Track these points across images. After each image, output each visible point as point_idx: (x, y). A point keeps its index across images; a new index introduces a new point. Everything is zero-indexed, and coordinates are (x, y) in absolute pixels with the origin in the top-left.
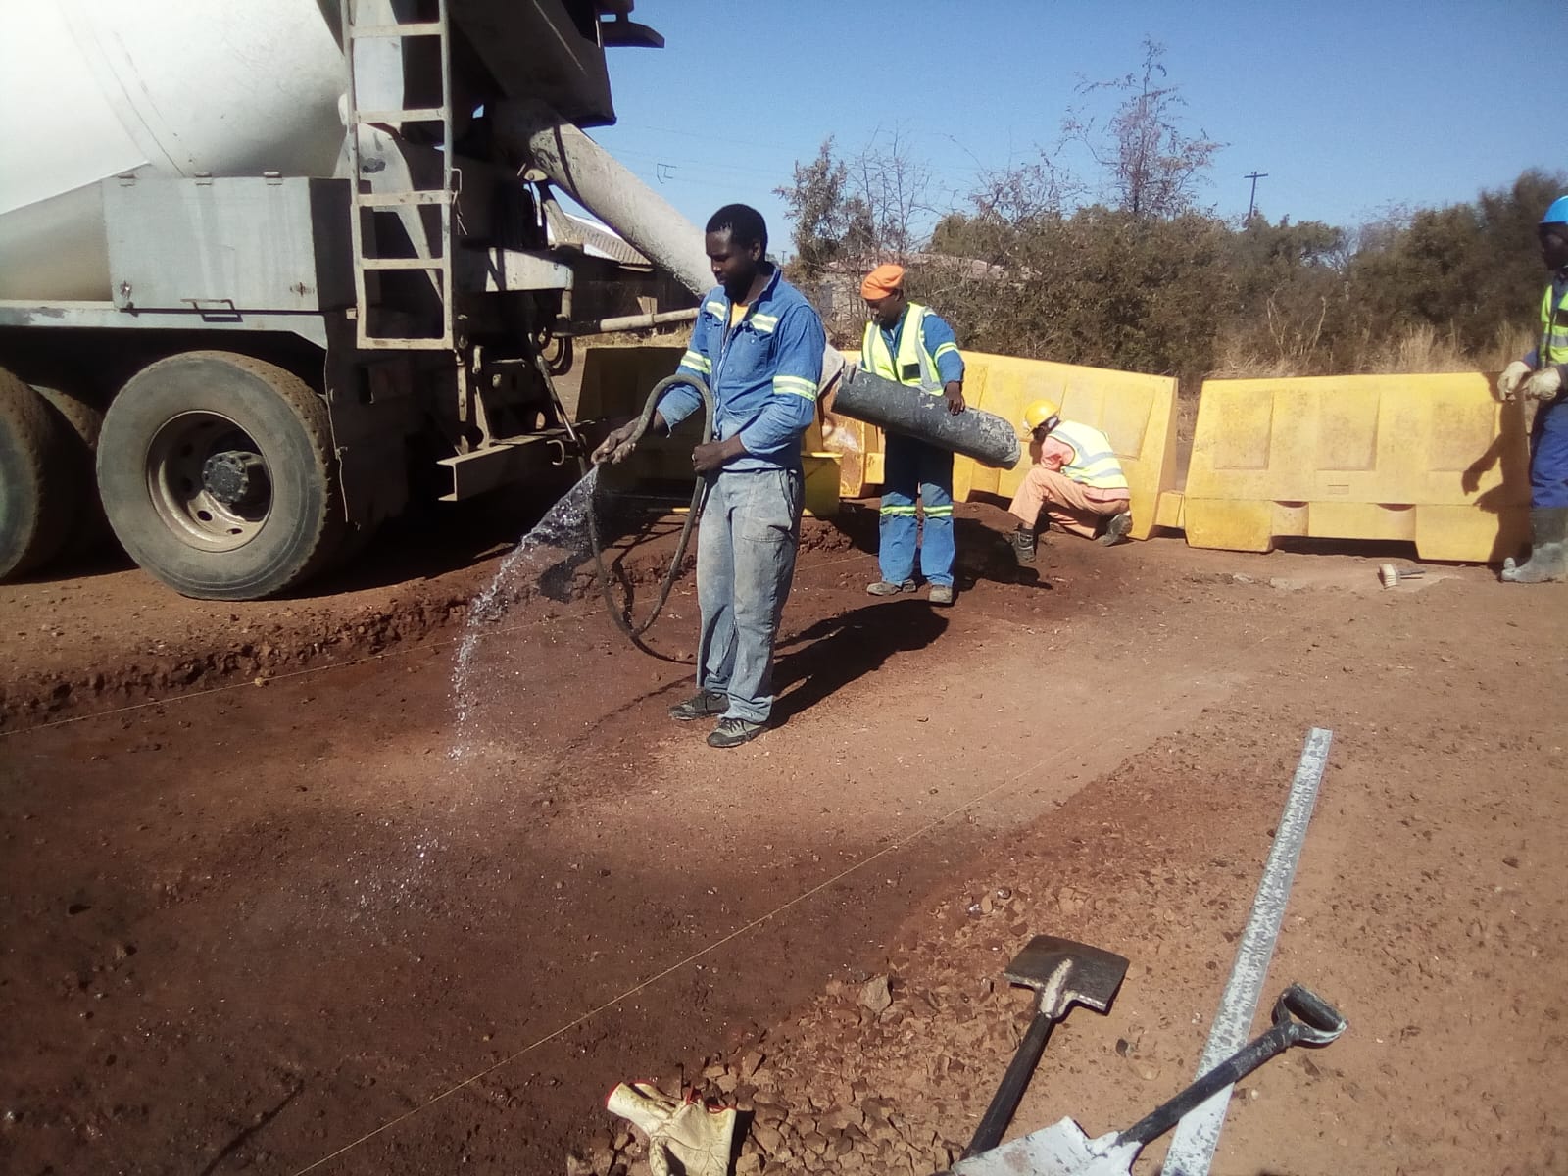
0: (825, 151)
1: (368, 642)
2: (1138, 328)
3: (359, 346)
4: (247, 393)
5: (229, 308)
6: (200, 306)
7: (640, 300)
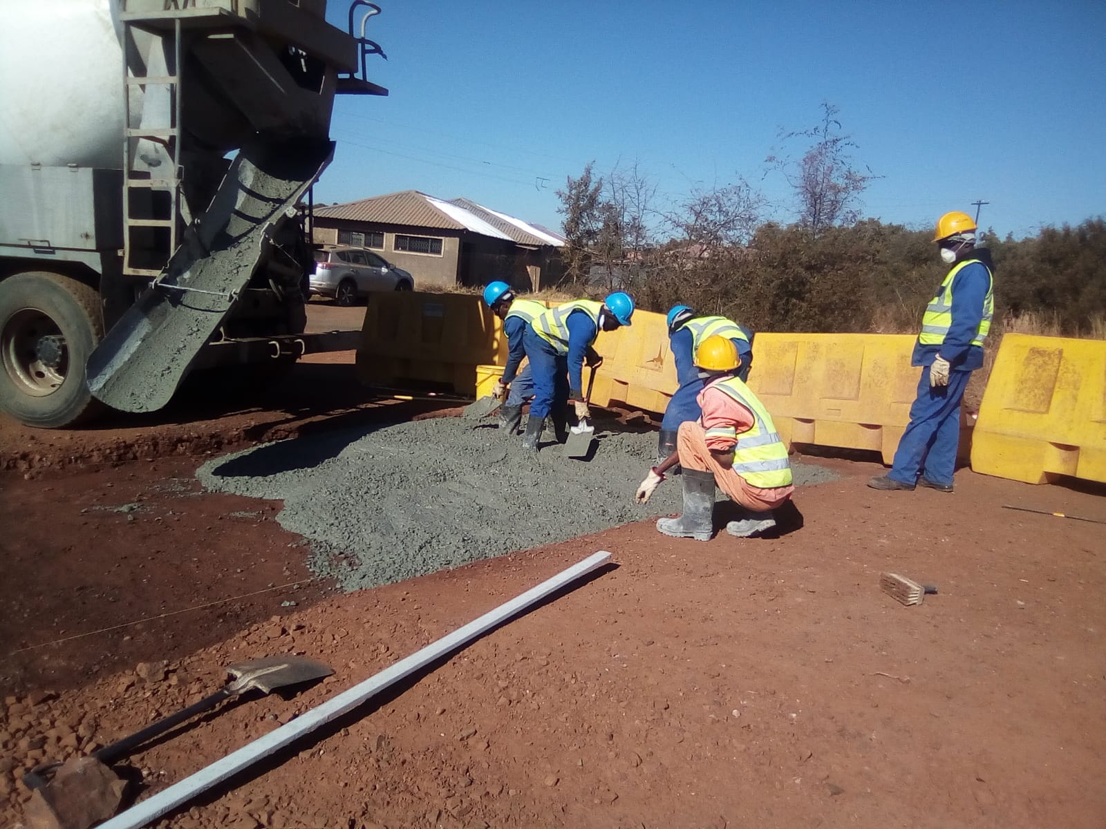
0: (588, 171)
1: (112, 459)
2: (802, 299)
3: (124, 273)
4: (57, 299)
5: (47, 246)
6: (33, 244)
7: (529, 269)
